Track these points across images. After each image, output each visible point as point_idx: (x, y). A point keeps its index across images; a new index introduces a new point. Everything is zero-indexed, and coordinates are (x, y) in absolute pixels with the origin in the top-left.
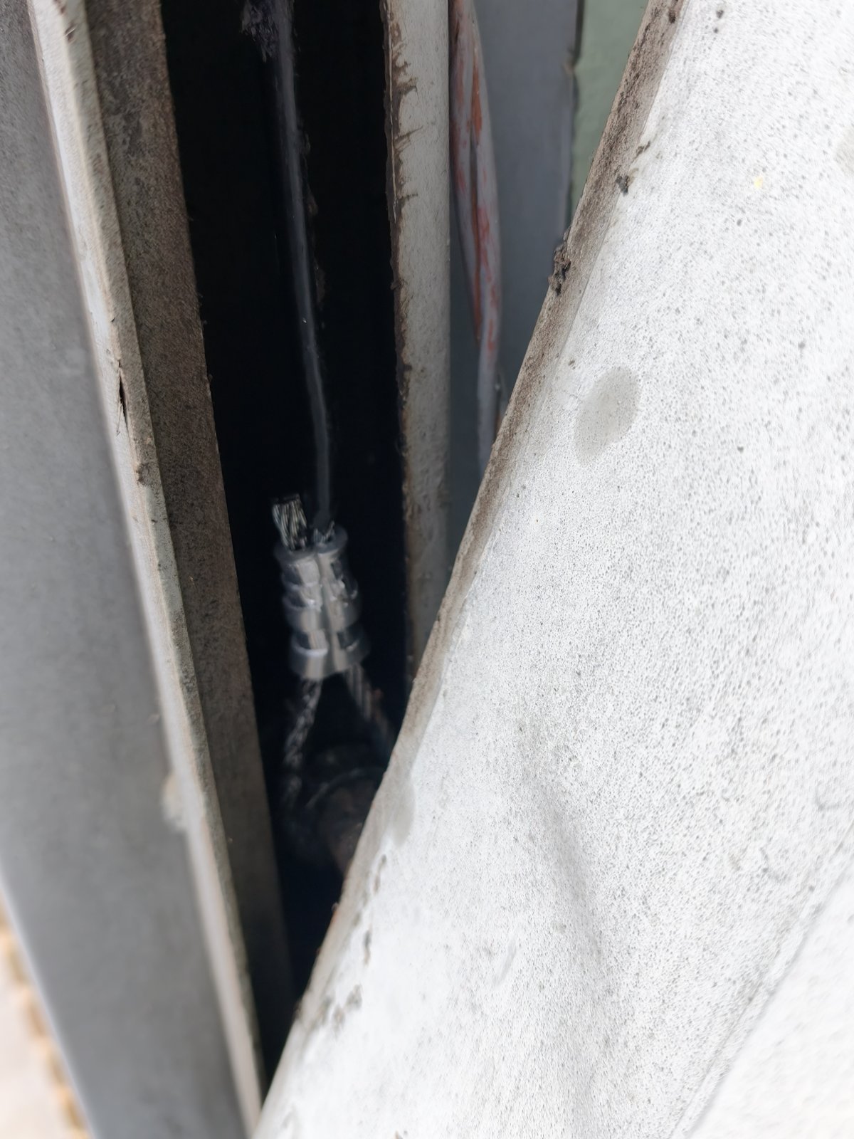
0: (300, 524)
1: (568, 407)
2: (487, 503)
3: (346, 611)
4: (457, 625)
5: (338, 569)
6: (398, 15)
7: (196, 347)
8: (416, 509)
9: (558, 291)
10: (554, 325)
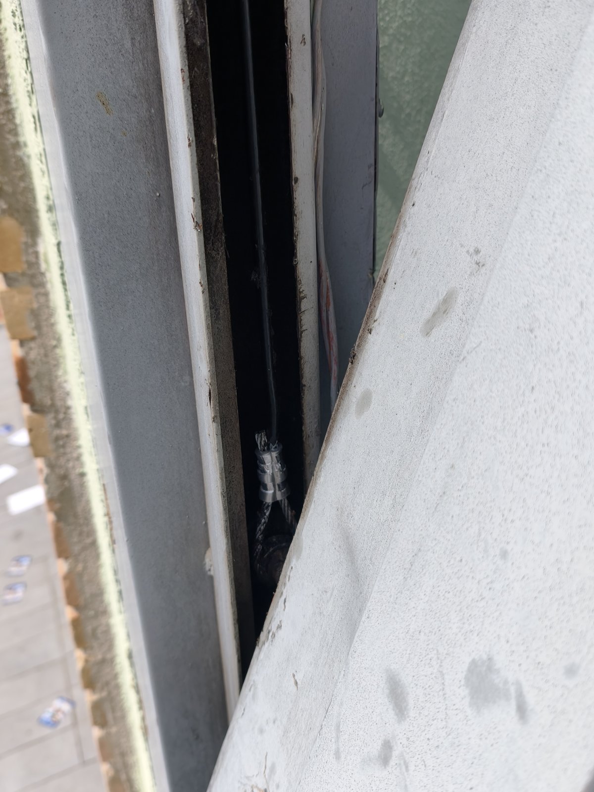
0: (265, 441)
1: (354, 401)
2: (330, 433)
3: (281, 475)
4: (319, 476)
5: (279, 459)
6: (300, 277)
7: (233, 378)
8: (307, 436)
9: (352, 363)
10: (351, 374)
